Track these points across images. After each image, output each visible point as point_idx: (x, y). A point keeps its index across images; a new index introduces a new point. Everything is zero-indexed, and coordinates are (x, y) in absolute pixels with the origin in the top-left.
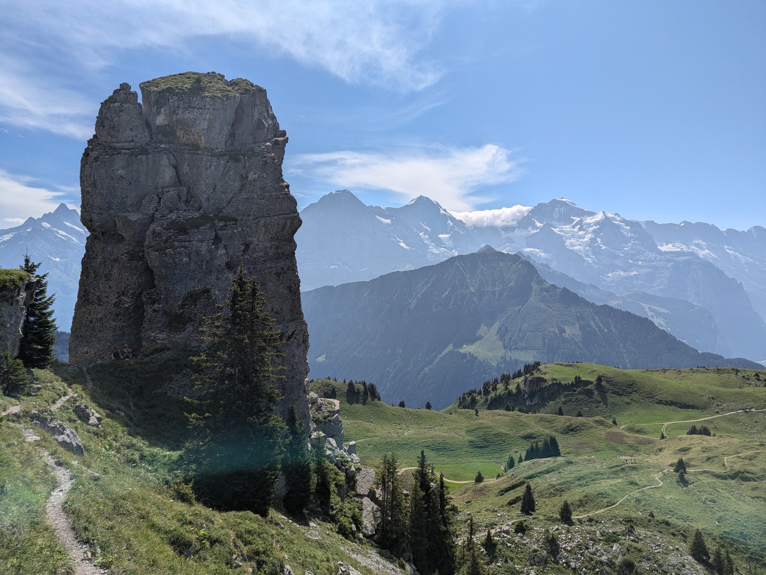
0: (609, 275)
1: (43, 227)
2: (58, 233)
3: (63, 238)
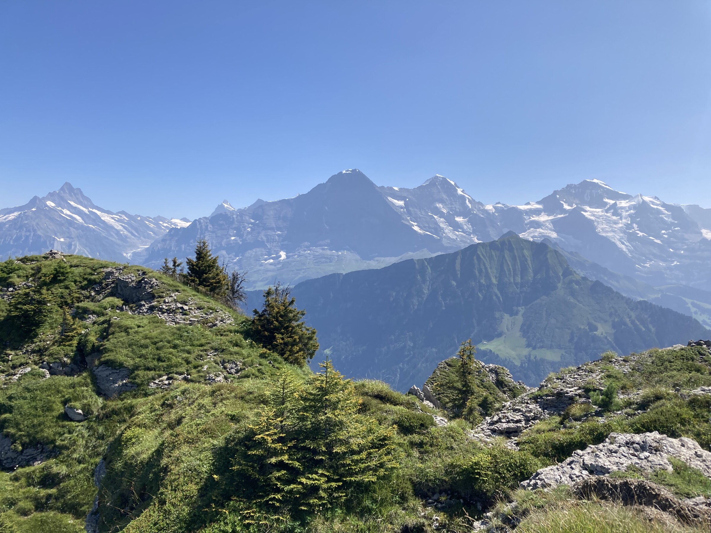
0: (646, 265)
1: (47, 206)
2: (63, 213)
3: (68, 218)
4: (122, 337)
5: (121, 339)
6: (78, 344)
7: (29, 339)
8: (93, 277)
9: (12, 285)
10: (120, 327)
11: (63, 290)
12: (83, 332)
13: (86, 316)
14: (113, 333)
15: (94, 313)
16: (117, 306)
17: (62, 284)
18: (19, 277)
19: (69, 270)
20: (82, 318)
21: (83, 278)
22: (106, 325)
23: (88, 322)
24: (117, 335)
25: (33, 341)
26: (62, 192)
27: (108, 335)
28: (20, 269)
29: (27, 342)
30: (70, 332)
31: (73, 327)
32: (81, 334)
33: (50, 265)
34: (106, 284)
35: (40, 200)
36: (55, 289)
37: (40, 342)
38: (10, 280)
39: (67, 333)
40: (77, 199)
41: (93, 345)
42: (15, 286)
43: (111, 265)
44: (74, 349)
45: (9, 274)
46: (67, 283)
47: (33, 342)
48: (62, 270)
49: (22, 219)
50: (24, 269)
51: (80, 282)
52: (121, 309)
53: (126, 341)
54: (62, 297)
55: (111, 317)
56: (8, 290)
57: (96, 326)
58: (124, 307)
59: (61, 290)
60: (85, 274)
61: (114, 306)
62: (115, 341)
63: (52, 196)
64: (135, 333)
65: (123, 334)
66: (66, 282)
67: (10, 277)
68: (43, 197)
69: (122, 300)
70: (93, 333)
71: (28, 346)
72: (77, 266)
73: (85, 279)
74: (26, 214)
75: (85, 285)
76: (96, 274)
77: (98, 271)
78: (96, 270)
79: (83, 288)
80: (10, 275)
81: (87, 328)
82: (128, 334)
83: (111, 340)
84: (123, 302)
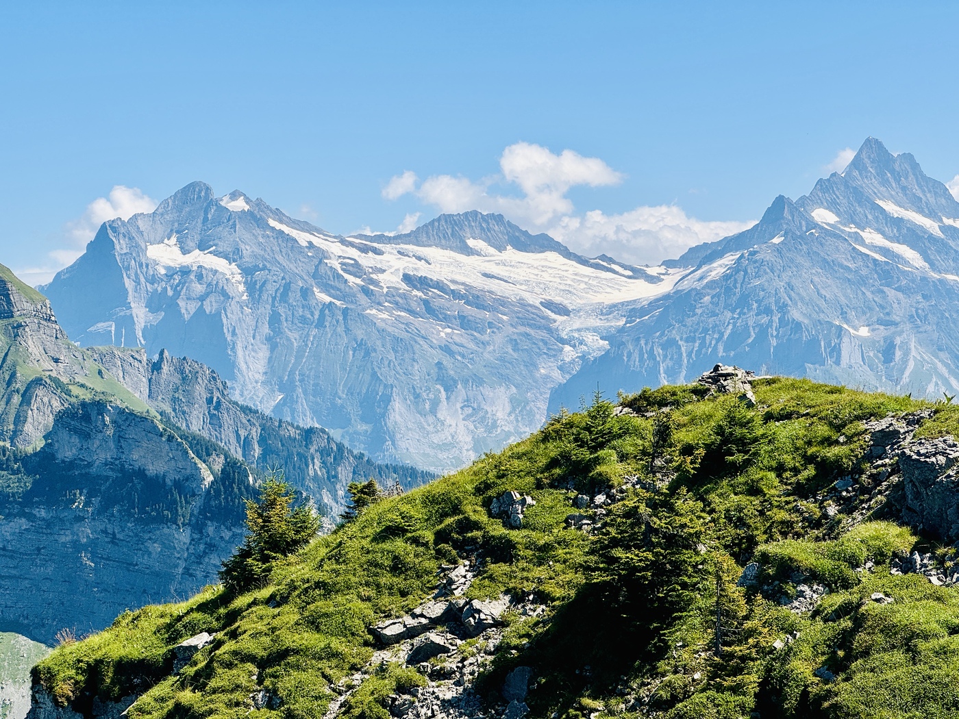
1: (816, 226)
2: (862, 243)
3: (877, 256)
4: (893, 667)
5: (890, 675)
6: (760, 684)
7: (644, 661)
8: (832, 452)
9: (602, 484)
10: (889, 630)
11: (743, 500)
12: (779, 645)
13: (790, 589)
14: (866, 653)
15: (814, 577)
16: (895, 555)
17: (741, 479)
18: (623, 457)
19: (760, 432)
20: (779, 597)
21: (804, 456)
22: (846, 623)
23: (795, 612)
24: (877, 658)
25: (655, 668)
26: (856, 173)
27: (850, 657)
28: (625, 432)
29: (638, 672)
30: (740, 642)
31: (748, 625)
32: (772, 650)
33: (710, 417)
34: (871, 476)
35: (794, 208)
36: (721, 495)
37: (675, 672)
38: (599, 469)
39: (729, 644)
40: (904, 189)
41: (805, 693)
42: (612, 487)
43: (893, 405)
44: (750, 701)
45: (594, 449)
46: (754, 473)
47: (655, 674)
48: (738, 431)
49: (746, 272)
50: (637, 432)
51: (796, 471)
52: (907, 565)
53: (906, 682)
54: (741, 523)
55: (864, 593)
56: (592, 500)
57: (820, 624)
58: (917, 557)
59: (736, 498)
60: (809, 443)
61: (882, 554)
62: (870, 679)
63: (826, 189)
64: (937, 653)
65: (899, 656)
66: (752, 470)
67: (597, 461)
68: (803, 198)
69: (914, 534)
70: (807, 651)
71: (643, 684)
72: (788, 416)
73: (809, 460)
74: (757, 257)
75: (808, 480)
76: (842, 439)
77: (850, 429)
78: (844, 425)
79: (802, 491)
80: (601, 453)
81: (790, 630)
82: (913, 654)
83: (857, 677)
84: (914, 539)
